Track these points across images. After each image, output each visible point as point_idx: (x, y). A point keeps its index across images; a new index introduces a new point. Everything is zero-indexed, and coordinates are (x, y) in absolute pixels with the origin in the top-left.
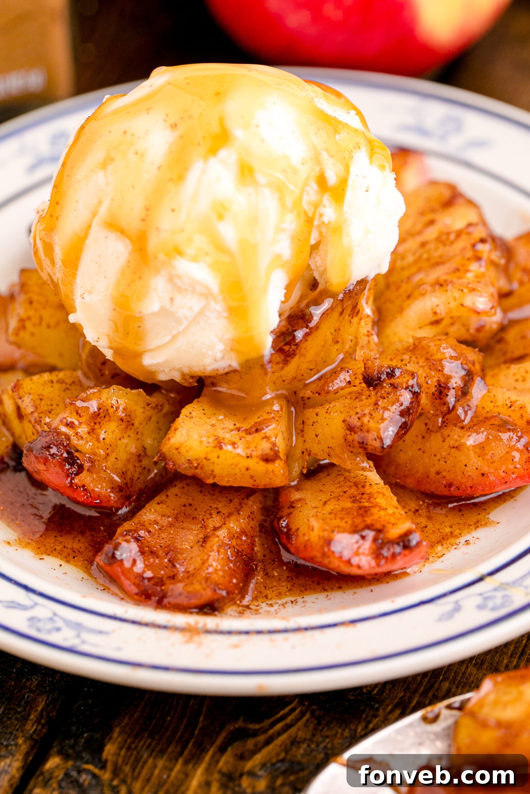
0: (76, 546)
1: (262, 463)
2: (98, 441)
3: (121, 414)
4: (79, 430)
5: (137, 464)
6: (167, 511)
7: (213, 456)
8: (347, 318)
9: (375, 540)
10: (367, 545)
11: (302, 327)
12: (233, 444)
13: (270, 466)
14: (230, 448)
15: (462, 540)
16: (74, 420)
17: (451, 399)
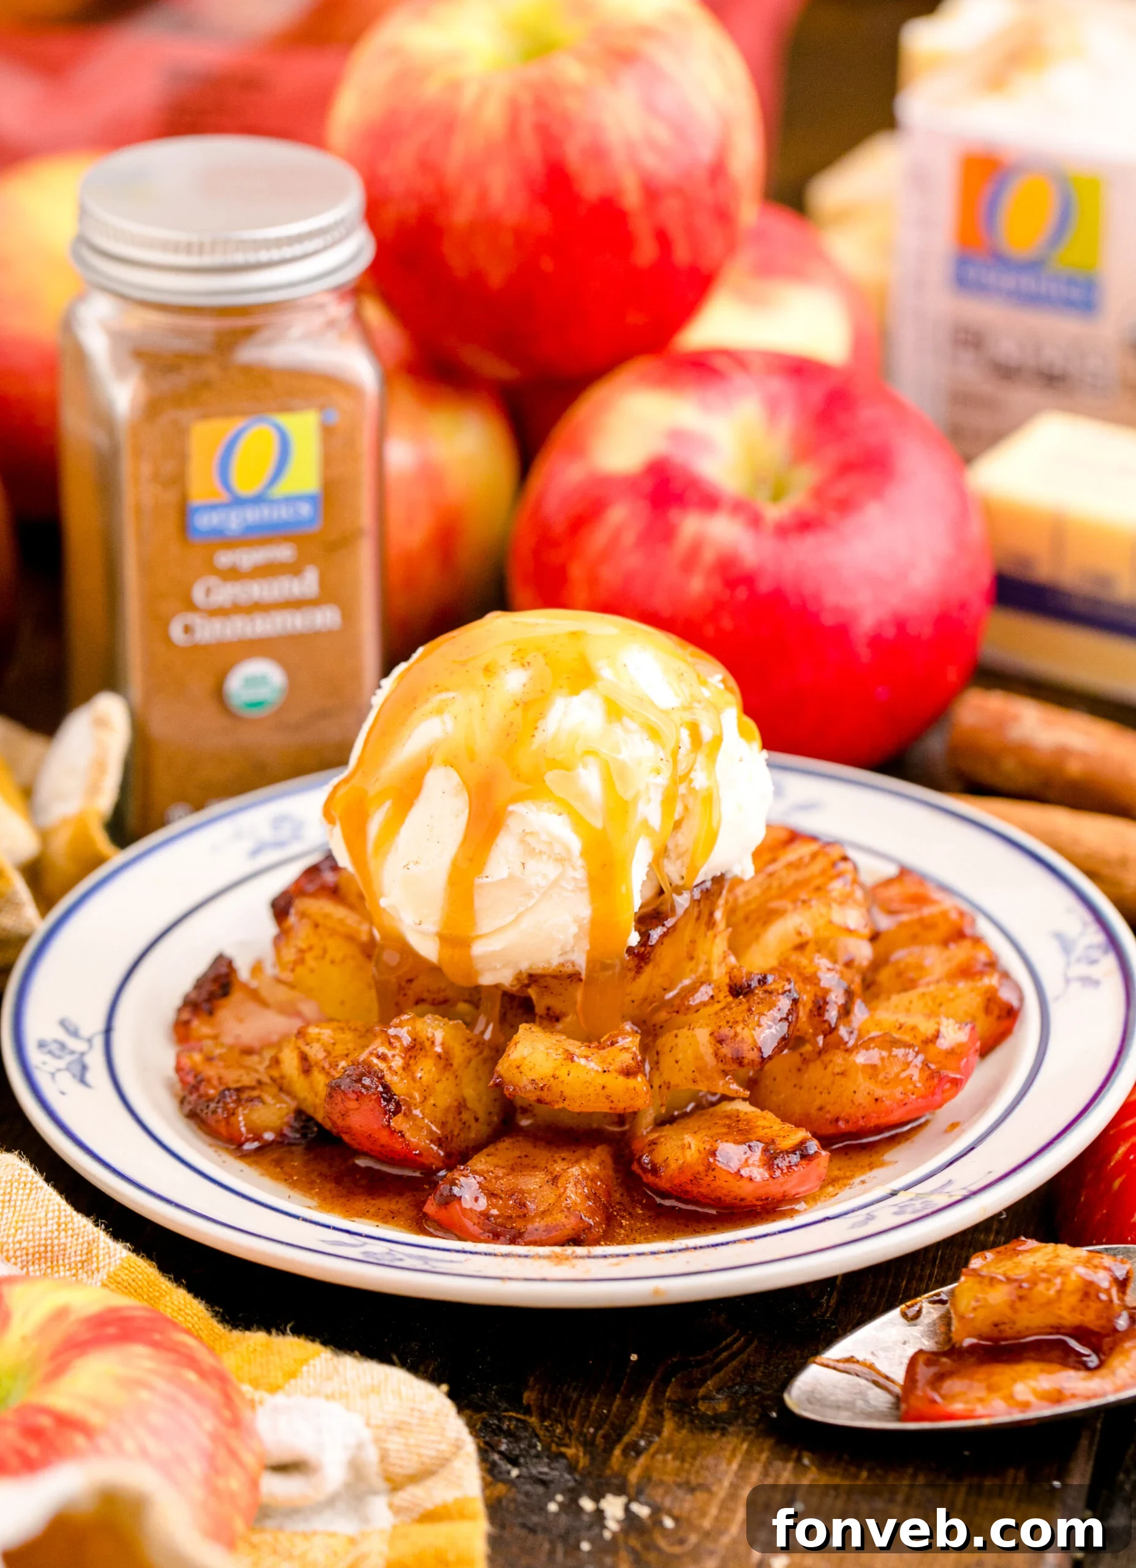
0: (394, 1207)
1: (621, 1078)
2: (414, 1079)
3: (438, 1049)
4: (393, 1064)
5: (457, 1117)
6: (500, 1163)
7: (562, 1073)
8: (703, 927)
9: (765, 1150)
10: (757, 1154)
11: (657, 926)
12: (586, 1057)
13: (632, 1082)
14: (583, 1061)
15: (857, 1180)
16: (386, 1051)
17: (832, 1014)
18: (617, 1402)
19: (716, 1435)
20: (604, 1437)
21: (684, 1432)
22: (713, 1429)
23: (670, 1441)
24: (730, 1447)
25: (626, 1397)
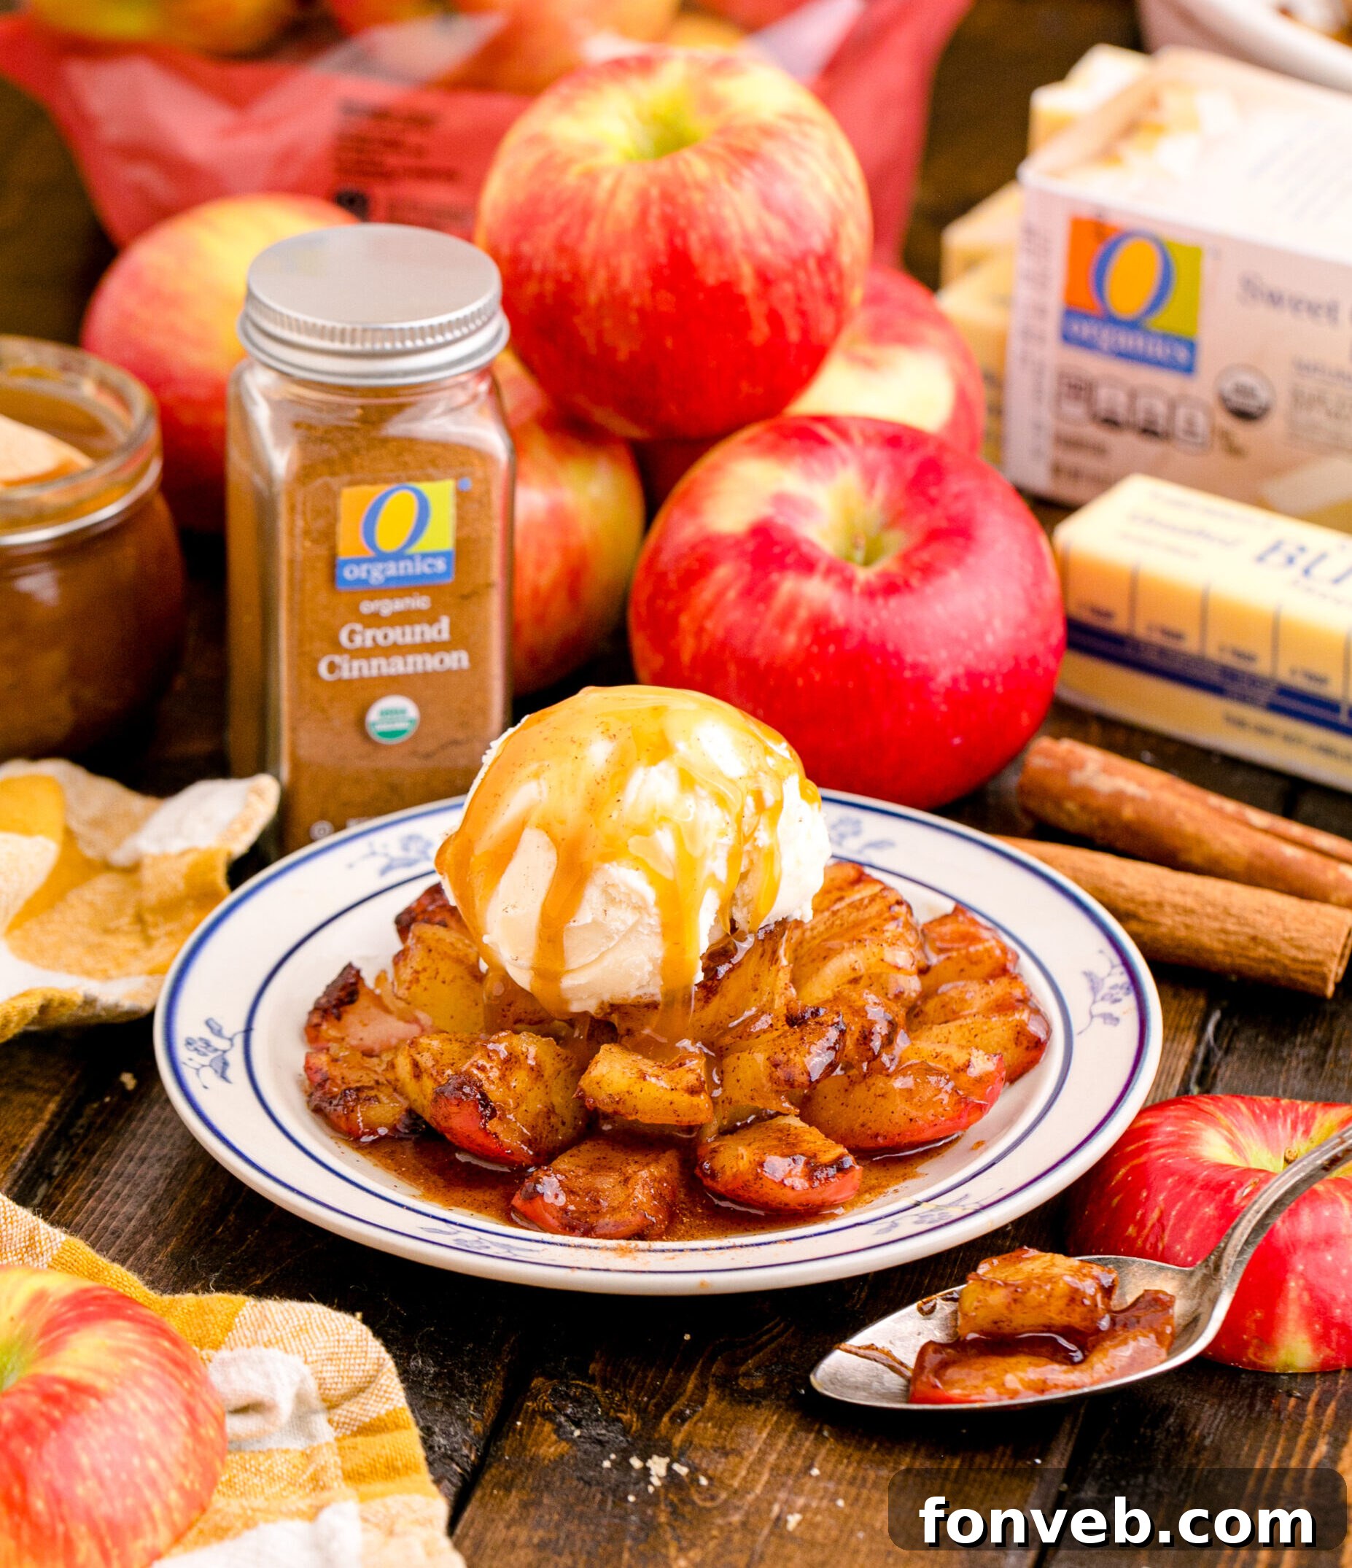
0: (487, 1198)
1: (686, 1096)
2: (509, 1087)
3: (531, 1062)
4: (491, 1075)
5: (546, 1121)
6: (581, 1163)
7: (636, 1089)
8: (767, 963)
9: (807, 1163)
10: (800, 1167)
11: (724, 963)
12: (657, 1077)
13: (695, 1100)
14: (653, 1080)
15: (891, 1189)
16: (485, 1063)
17: (876, 1044)
18: (670, 1376)
19: (751, 1408)
20: (656, 1405)
21: (724, 1403)
22: (749, 1402)
23: (712, 1410)
24: (763, 1418)
25: (677, 1372)
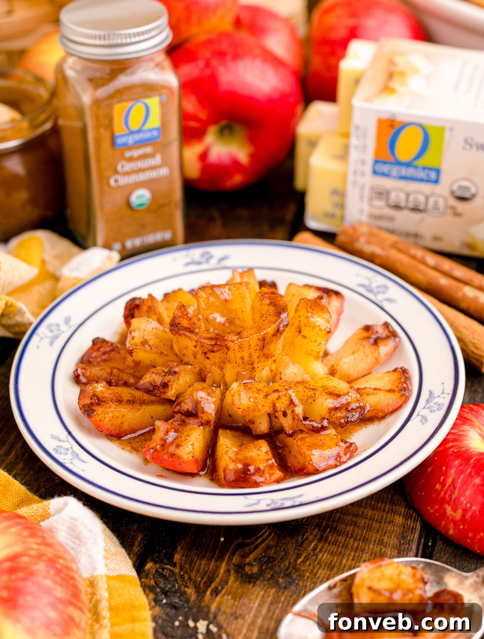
18: (212, 563)
19: (251, 586)
20: (205, 583)
21: (238, 583)
22: (250, 582)
23: (231, 587)
24: (256, 593)
25: (216, 561)
